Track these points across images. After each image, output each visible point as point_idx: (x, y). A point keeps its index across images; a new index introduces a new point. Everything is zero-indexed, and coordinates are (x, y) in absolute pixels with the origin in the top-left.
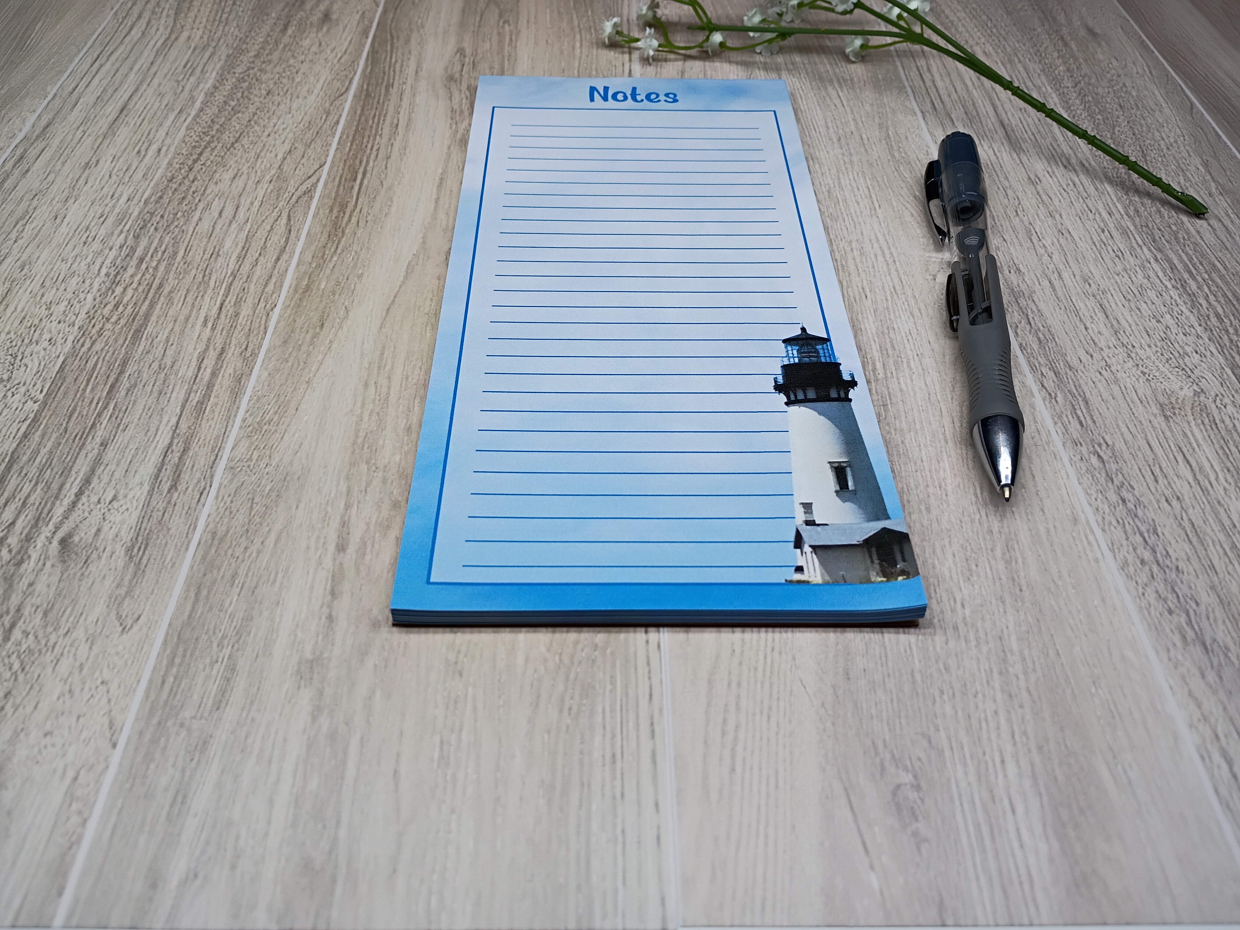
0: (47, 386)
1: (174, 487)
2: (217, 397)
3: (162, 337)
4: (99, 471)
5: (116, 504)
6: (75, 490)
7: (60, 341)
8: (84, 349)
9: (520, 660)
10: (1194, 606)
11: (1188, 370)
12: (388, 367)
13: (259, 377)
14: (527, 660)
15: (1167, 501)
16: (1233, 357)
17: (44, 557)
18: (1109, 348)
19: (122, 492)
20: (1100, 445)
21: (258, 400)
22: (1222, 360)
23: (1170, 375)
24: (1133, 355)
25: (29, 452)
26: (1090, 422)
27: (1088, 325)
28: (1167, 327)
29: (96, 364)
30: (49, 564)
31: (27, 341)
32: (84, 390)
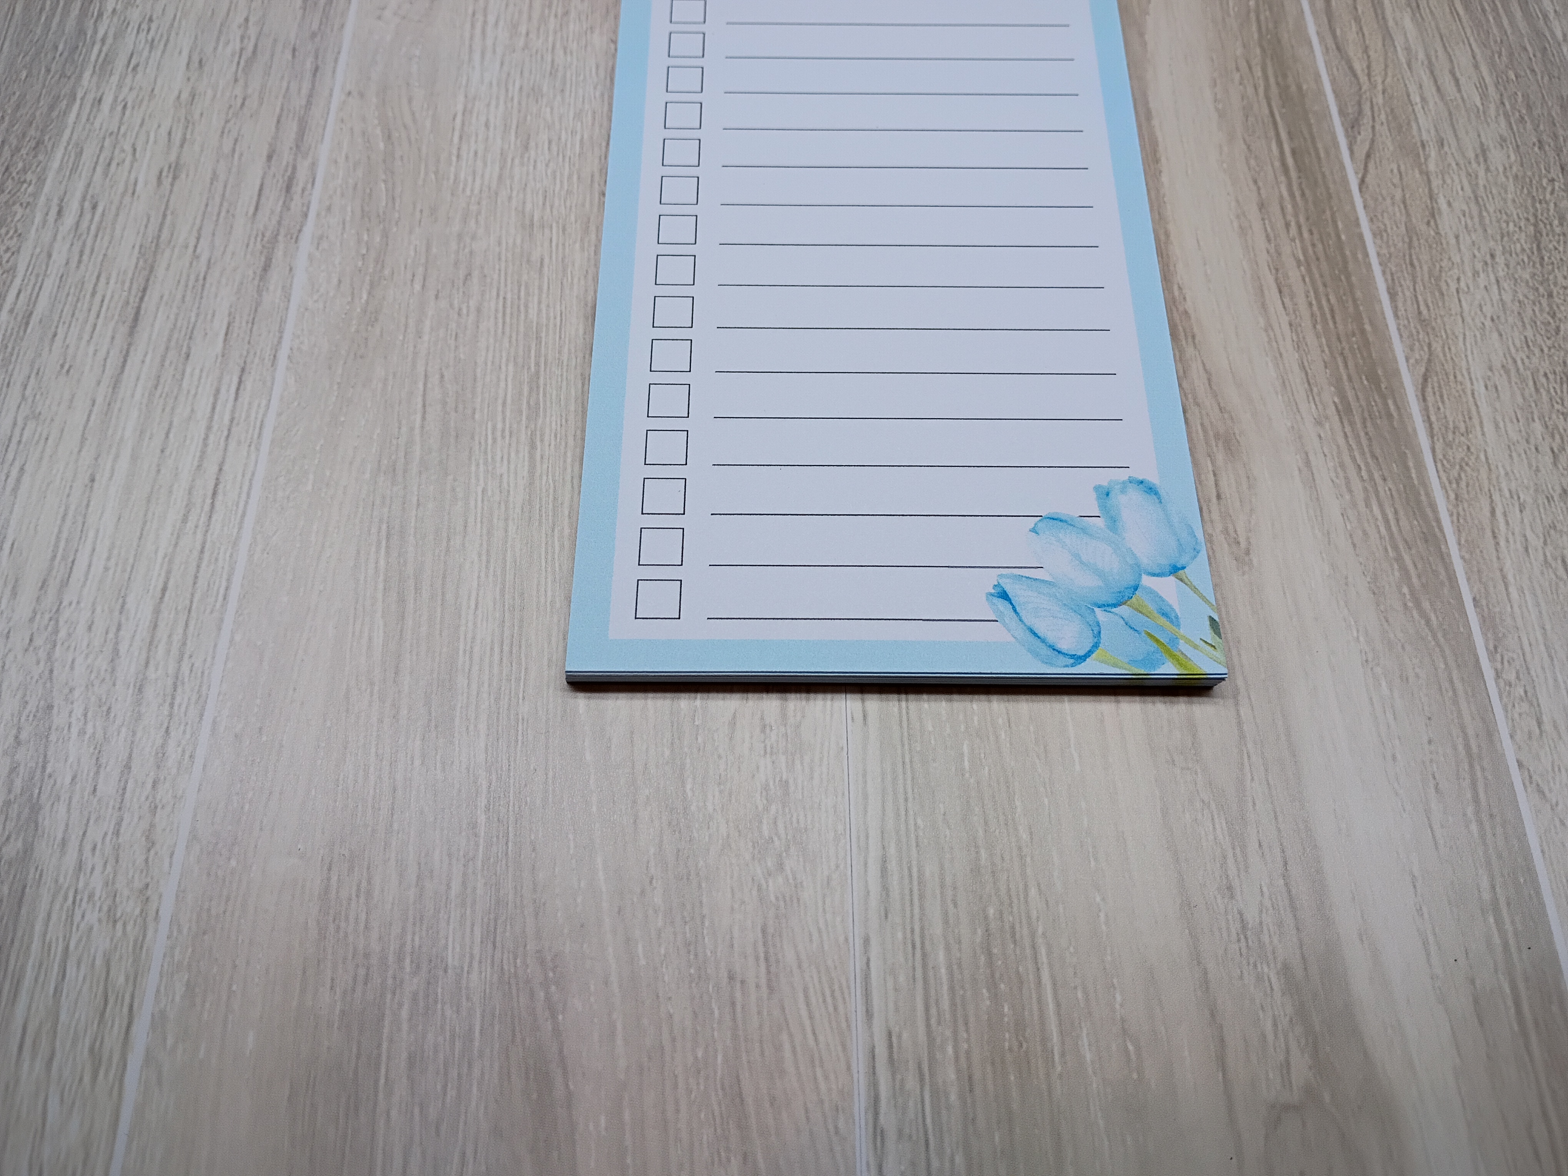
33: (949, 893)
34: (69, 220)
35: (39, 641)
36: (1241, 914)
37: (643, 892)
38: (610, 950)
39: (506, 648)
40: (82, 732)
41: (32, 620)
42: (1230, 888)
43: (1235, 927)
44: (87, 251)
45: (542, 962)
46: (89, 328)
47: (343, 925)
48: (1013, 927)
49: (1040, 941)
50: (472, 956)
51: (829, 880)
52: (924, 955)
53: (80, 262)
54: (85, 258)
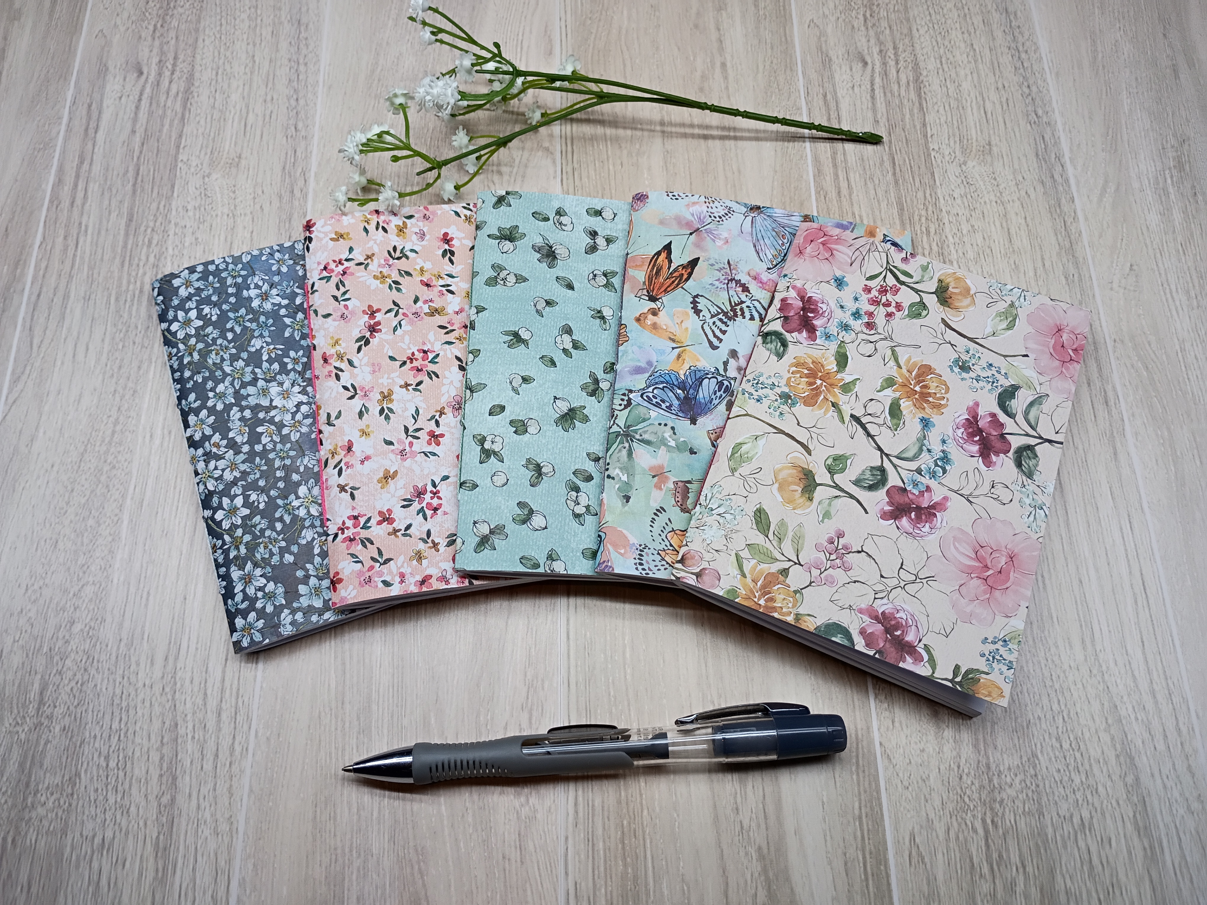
0: (934, 162)
1: (825, 96)
2: (828, 158)
3: (884, 205)
4: (870, 105)
5: (850, 85)
6: (877, 92)
7: (947, 198)
8: (928, 192)
9: (625, 12)
10: (293, 43)
11: (203, 195)
12: (729, 186)
13: (808, 174)
14: (622, 12)
15: (272, 99)
16: (165, 206)
17: (871, 54)
18: (245, 215)
19: (851, 91)
20: (292, 136)
21: (802, 157)
22: (174, 203)
23: (217, 189)
24: (232, 208)
25: (916, 115)
26: (289, 153)
27: (249, 234)
28: (193, 233)
29: (914, 180)
30: (866, 51)
31: (969, 196)
32: (910, 160)
33: (606, 814)
34: (157, 442)
35: (167, 689)
36: (741, 822)
37: (463, 816)
38: (448, 844)
39: (395, 689)
40: (193, 737)
41: (163, 677)
42: (737, 809)
43: (738, 828)
44: (169, 461)
45: (416, 850)
46: (174, 508)
47: (324, 834)
48: (635, 831)
49: (647, 837)
50: (384, 849)
51: (550, 808)
52: (593, 845)
53: (165, 467)
54: (168, 465)
